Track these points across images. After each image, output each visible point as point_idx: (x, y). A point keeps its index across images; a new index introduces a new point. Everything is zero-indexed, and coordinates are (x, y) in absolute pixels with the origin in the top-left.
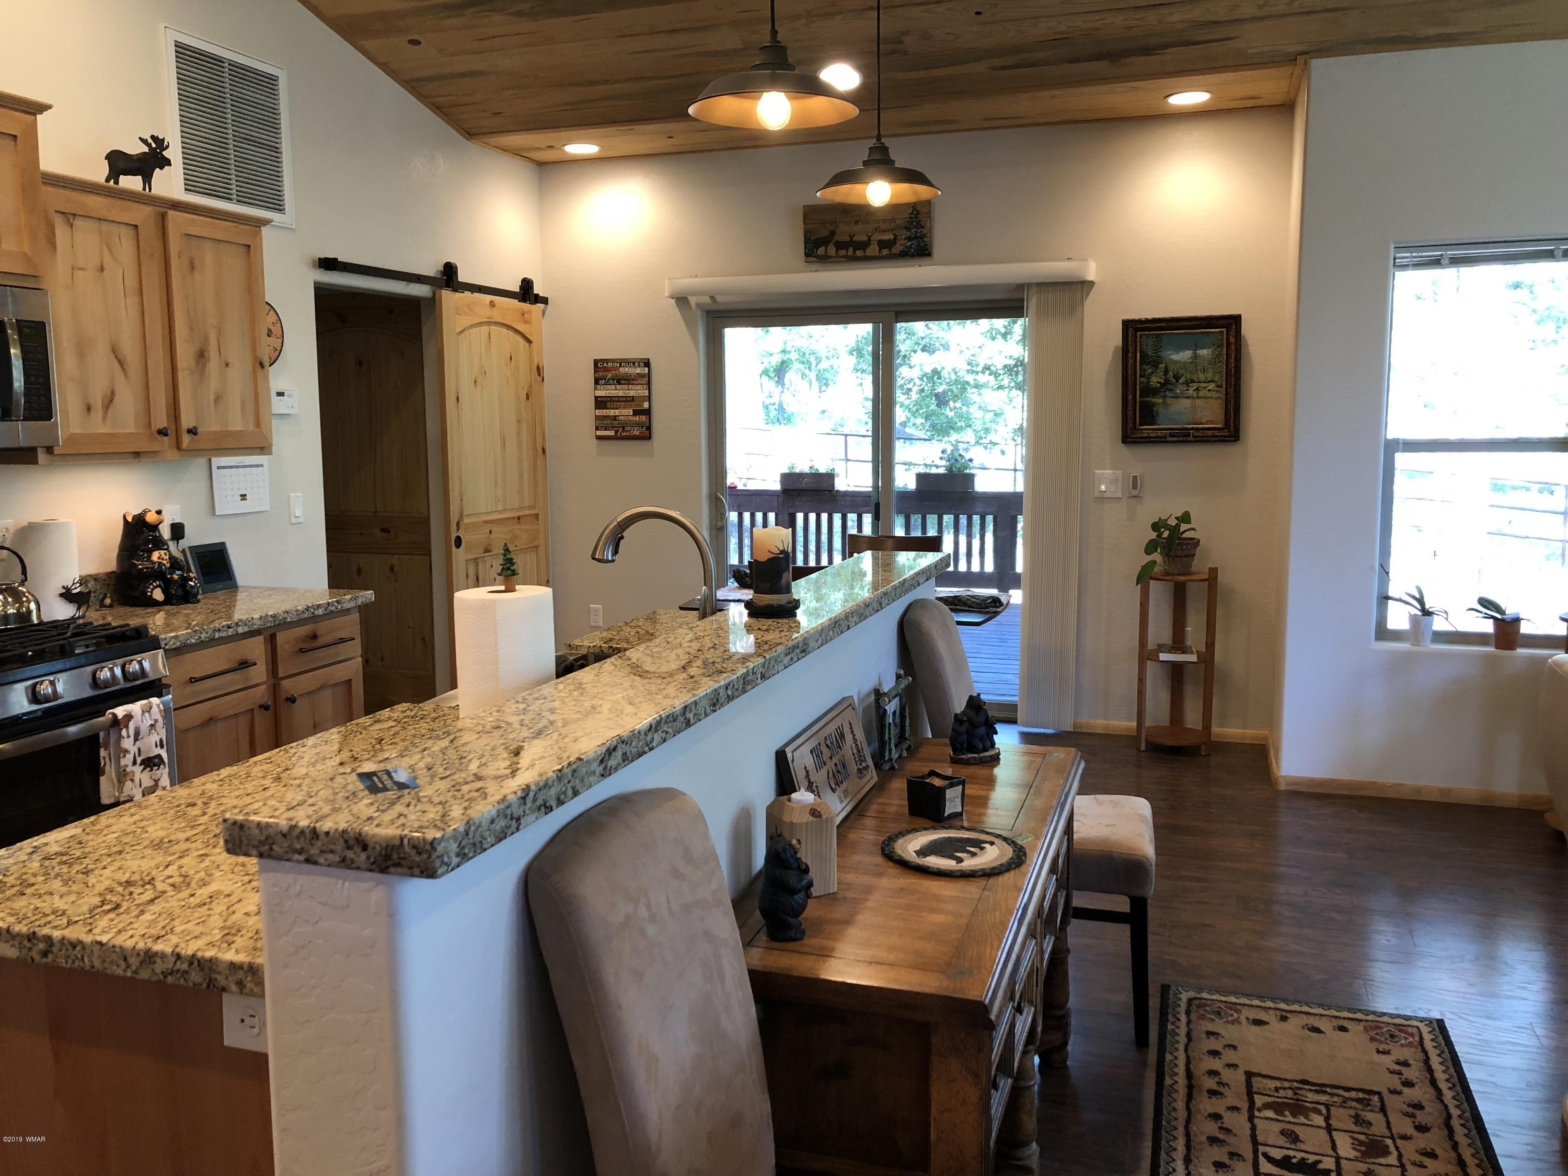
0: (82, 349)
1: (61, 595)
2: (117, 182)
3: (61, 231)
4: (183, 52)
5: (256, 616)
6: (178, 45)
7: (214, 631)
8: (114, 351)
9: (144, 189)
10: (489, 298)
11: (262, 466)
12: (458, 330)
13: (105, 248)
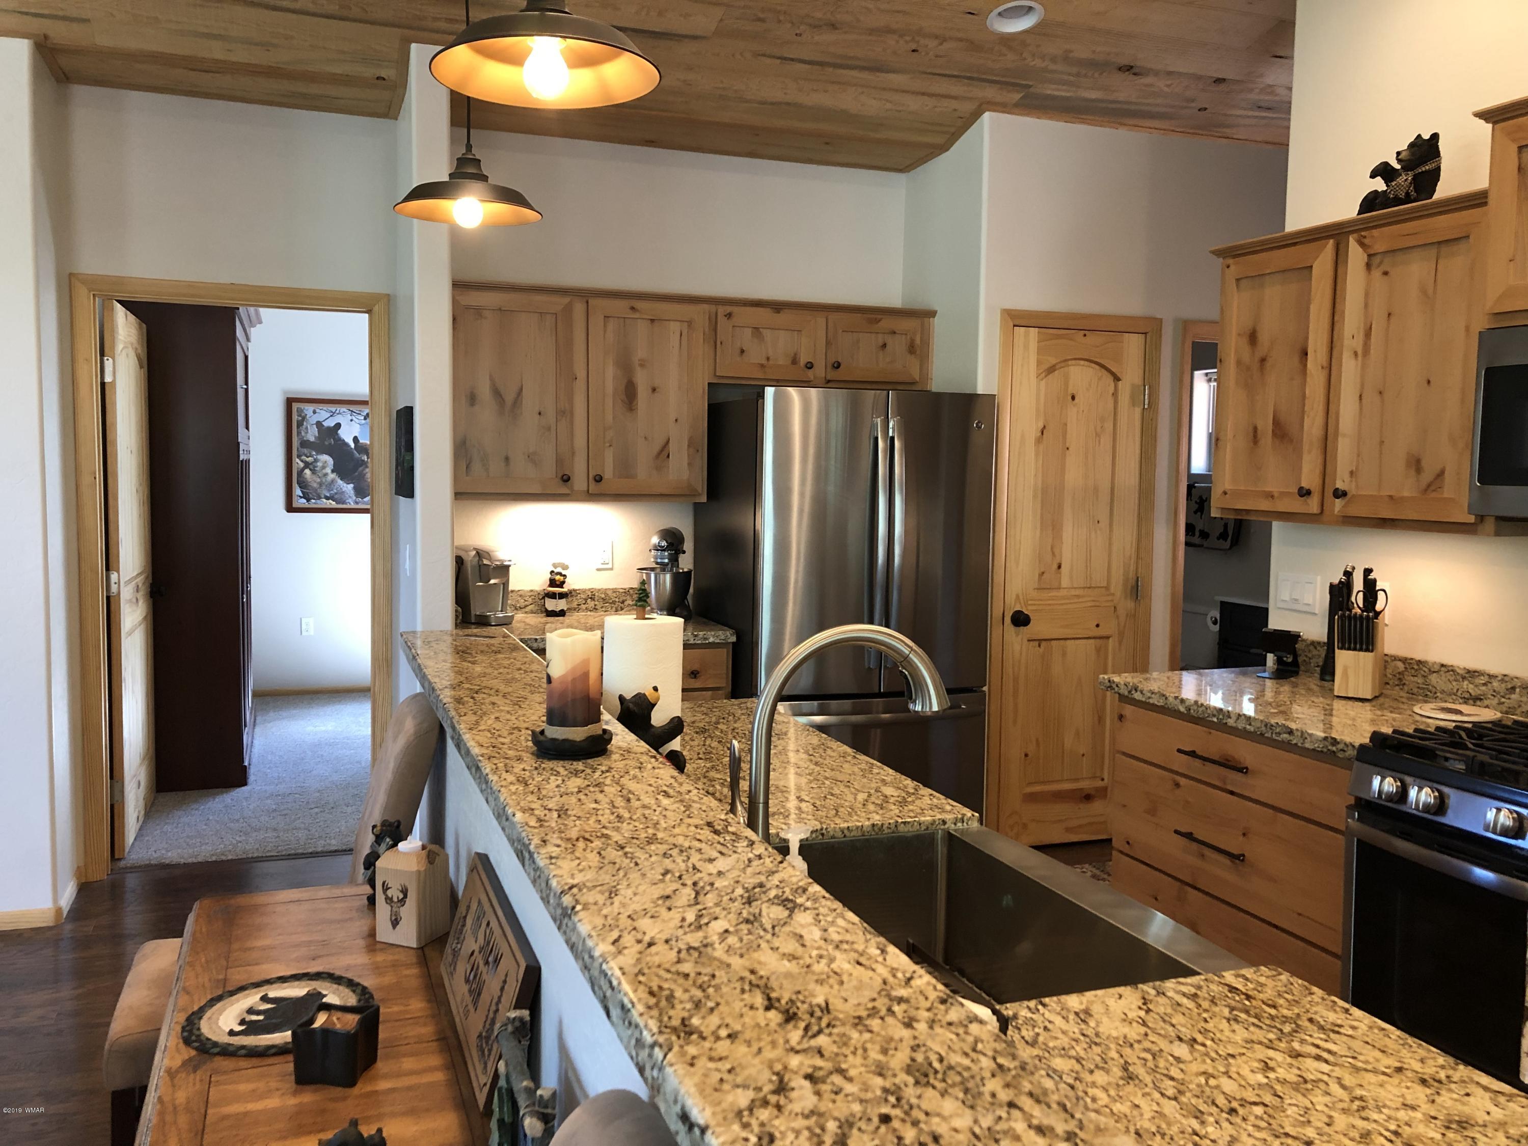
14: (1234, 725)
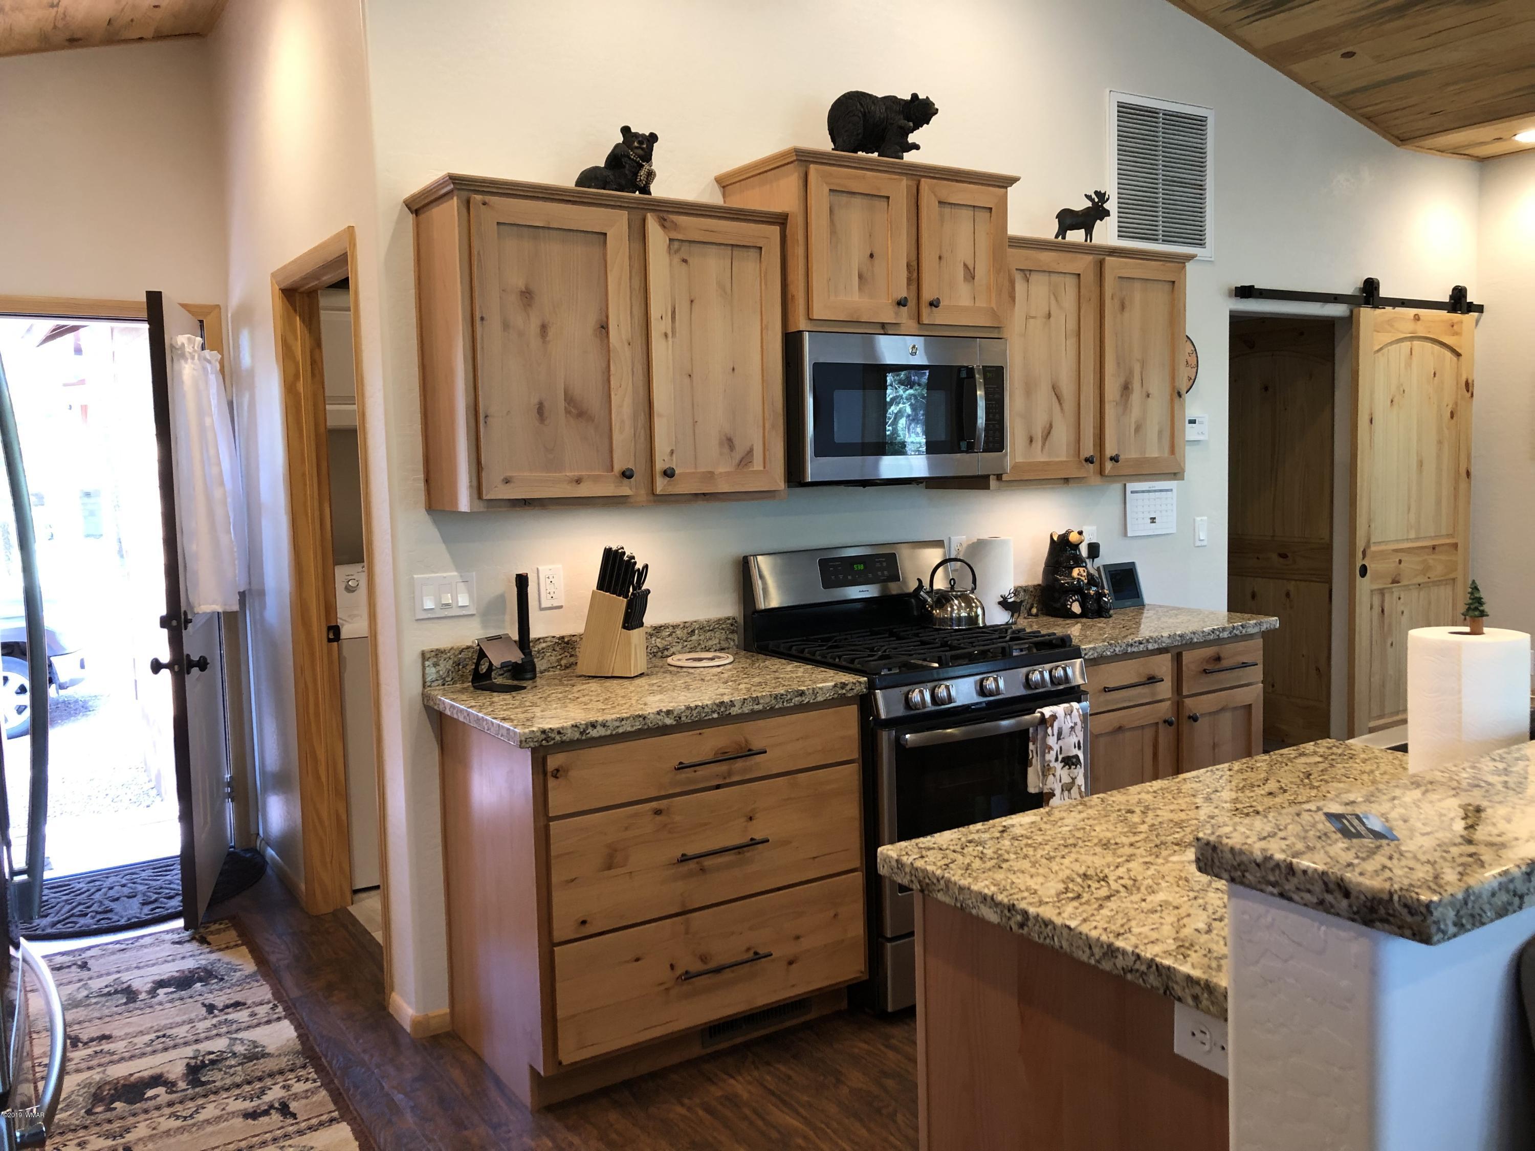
0: (1029, 391)
1: (1000, 603)
2: (1064, 238)
3: (1020, 286)
4: (1126, 111)
5: (1165, 634)
6: (1121, 105)
7: (1128, 645)
8: (1054, 388)
9: (1086, 240)
10: (1413, 311)
11: (1171, 490)
12: (1377, 348)
13: (1052, 297)
14: (740, 711)
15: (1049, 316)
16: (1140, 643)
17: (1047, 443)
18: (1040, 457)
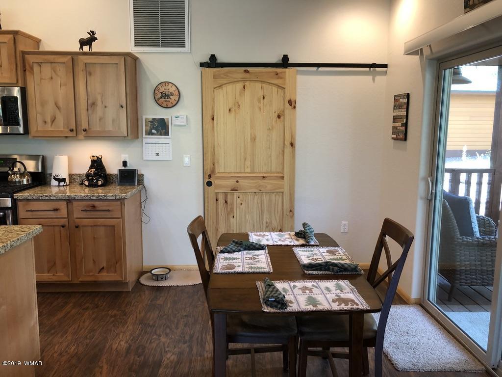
2: (82, 49)
3: (36, 68)
8: (56, 104)
11: (169, 144)
13: (53, 71)
15: (52, 78)
16: (46, 196)
17: (53, 124)
18: (49, 127)
